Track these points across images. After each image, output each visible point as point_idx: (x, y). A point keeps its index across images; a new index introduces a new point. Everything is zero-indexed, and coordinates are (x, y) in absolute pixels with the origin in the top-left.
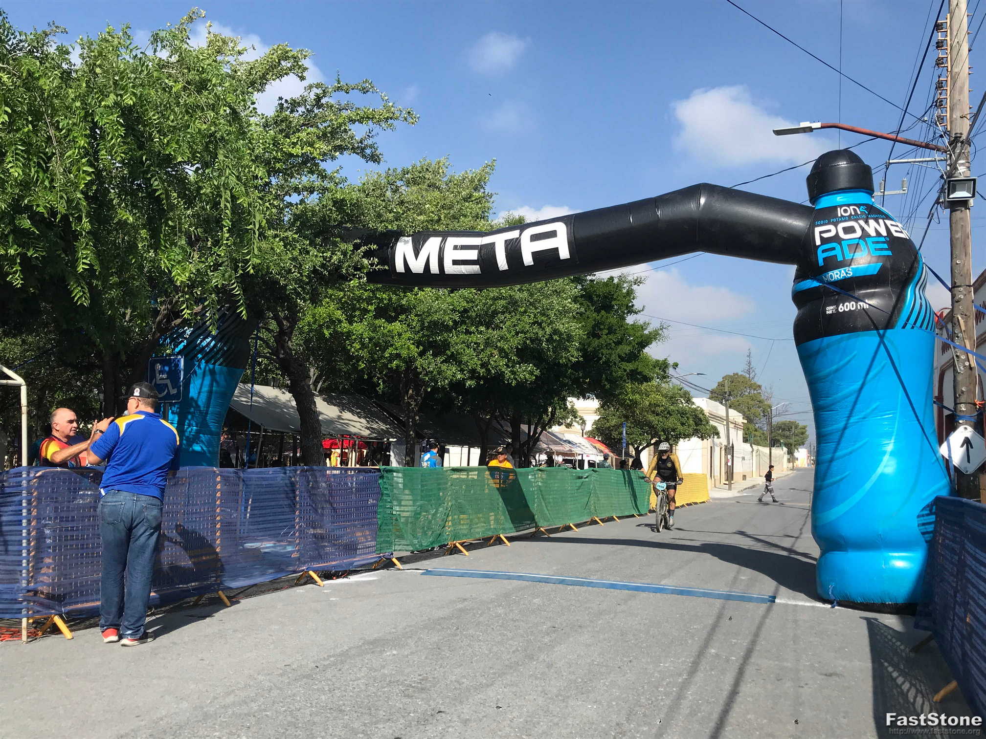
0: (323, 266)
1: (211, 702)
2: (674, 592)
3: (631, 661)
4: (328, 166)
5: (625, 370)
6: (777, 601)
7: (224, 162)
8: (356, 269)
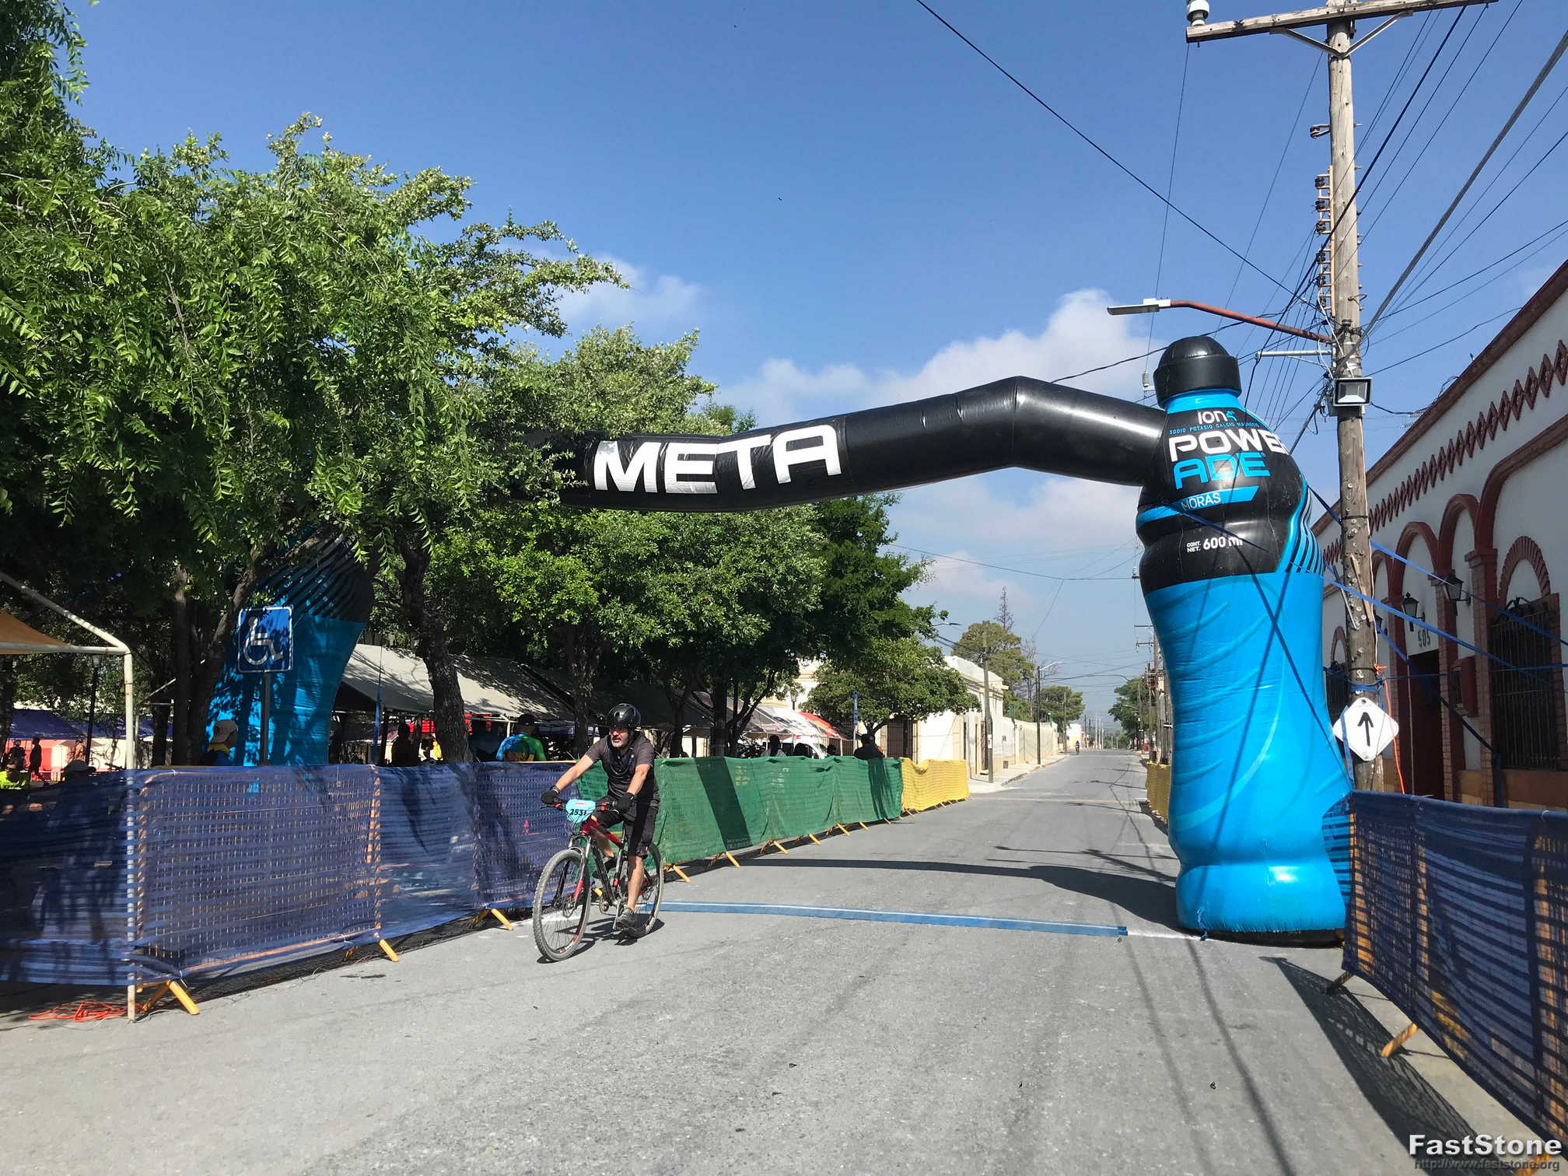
2: (992, 924)
3: (985, 1019)
5: (876, 622)
6: (1130, 933)
7: (412, 347)
8: (544, 485)
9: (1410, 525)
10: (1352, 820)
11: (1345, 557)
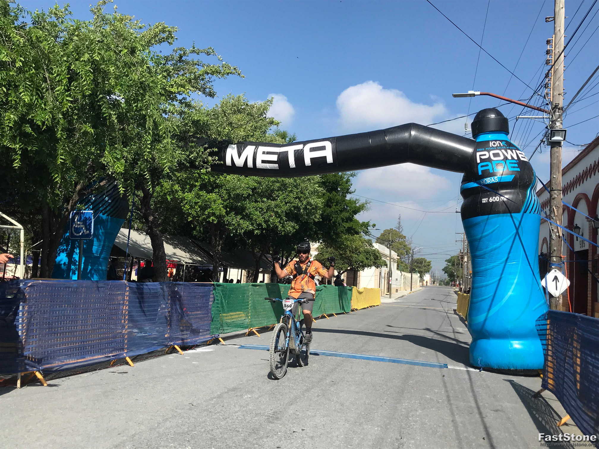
0: (185, 160)
3: (386, 402)
5: (345, 227)
6: (449, 367)
7: (149, 100)
8: (204, 162)
9: (579, 194)
10: (548, 323)
11: (550, 208)
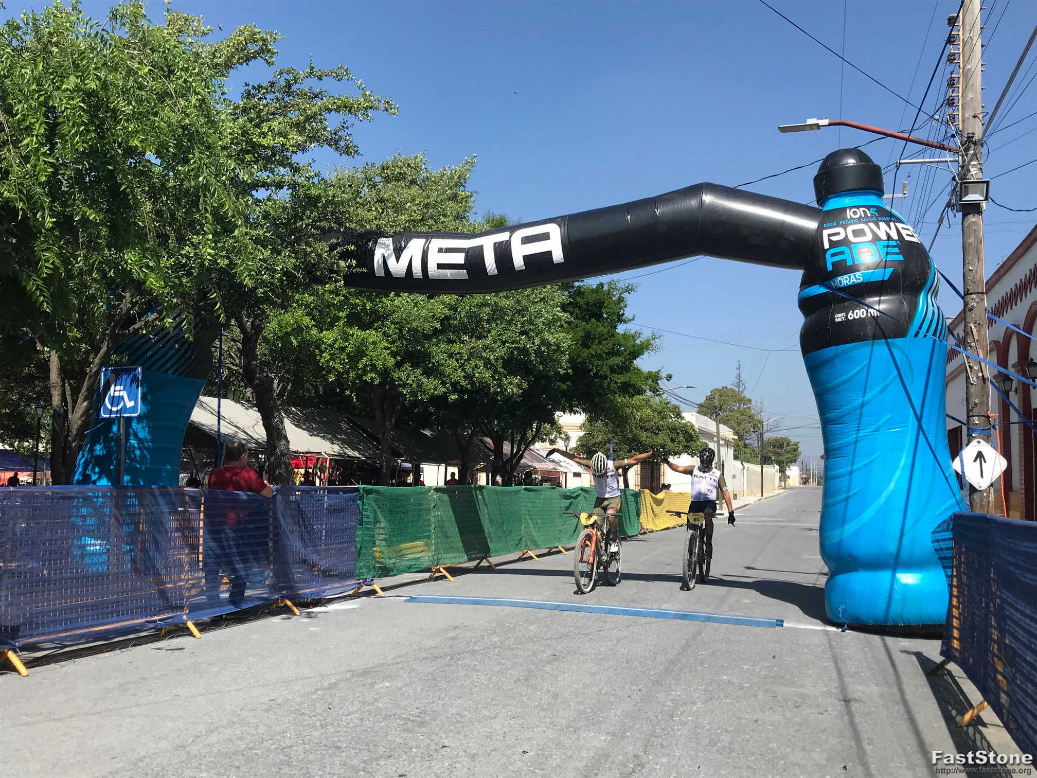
0: (296, 268)
1: (192, 742)
2: (676, 617)
3: (640, 690)
4: (298, 159)
5: (616, 383)
6: (785, 625)
7: (199, 157)
8: (332, 271)
9: (1034, 303)
10: (951, 536)
11: (966, 326)
